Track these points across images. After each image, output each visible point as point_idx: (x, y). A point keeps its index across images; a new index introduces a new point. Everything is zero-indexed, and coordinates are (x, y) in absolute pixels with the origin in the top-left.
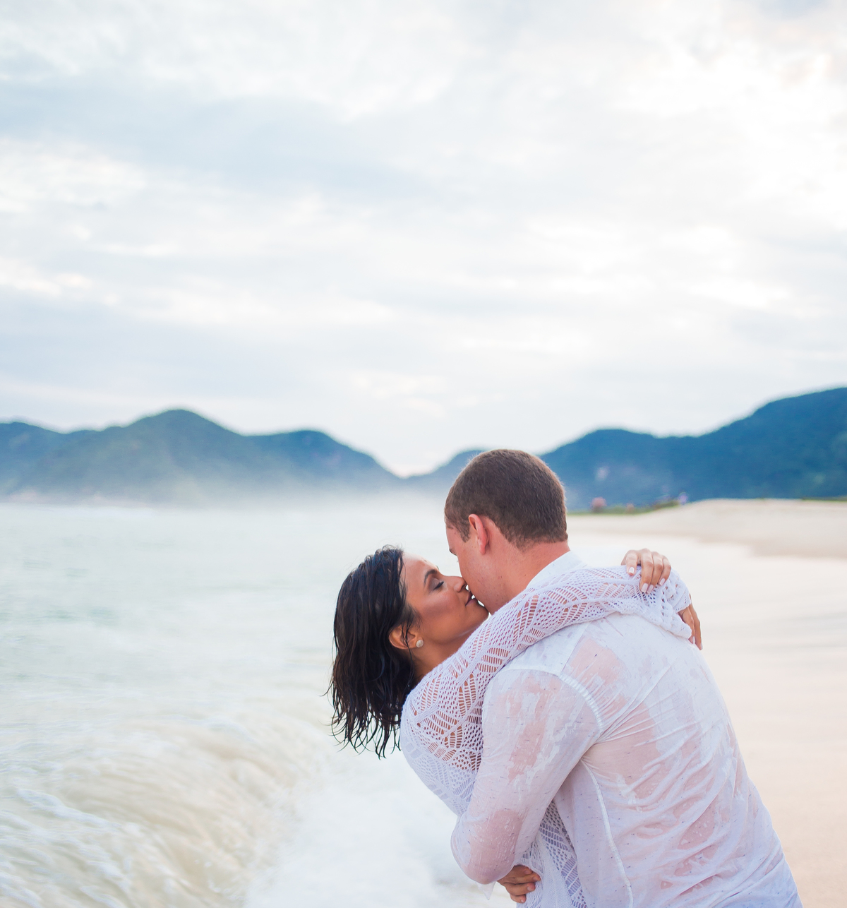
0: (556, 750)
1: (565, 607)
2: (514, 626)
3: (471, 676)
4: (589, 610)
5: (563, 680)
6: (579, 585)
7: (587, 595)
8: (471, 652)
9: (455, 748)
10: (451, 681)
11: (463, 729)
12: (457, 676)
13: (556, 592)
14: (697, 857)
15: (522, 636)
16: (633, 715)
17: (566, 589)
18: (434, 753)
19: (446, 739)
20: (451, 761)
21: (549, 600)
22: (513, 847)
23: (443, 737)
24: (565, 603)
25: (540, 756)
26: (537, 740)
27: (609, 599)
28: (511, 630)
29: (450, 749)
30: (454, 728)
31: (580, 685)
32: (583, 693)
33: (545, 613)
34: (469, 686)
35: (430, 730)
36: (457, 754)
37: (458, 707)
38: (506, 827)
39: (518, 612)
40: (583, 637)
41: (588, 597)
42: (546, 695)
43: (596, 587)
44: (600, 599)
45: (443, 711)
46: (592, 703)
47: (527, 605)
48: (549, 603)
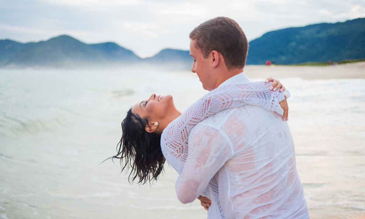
0: (214, 160)
1: (223, 102)
2: (202, 109)
3: (185, 128)
4: (235, 103)
5: (220, 132)
6: (230, 93)
7: (233, 97)
8: (185, 118)
9: (181, 154)
10: (178, 129)
11: (184, 146)
12: (180, 127)
13: (219, 96)
14: (262, 207)
15: (205, 113)
16: (247, 150)
17: (224, 95)
18: (173, 155)
19: (177, 150)
20: (179, 159)
21: (216, 100)
22: (195, 193)
23: (176, 149)
24: (223, 100)
25: (207, 161)
26: (207, 155)
27: (244, 98)
28: (201, 110)
29: (179, 154)
30: (180, 146)
31: (226, 136)
32: (228, 139)
33: (214, 105)
34: (185, 131)
35: (171, 147)
36: (182, 156)
37: (181, 139)
38: (192, 186)
39: (203, 103)
40: (232, 114)
41: (234, 98)
42: (212, 137)
43: (238, 93)
44: (240, 99)
45: (176, 140)
46: (230, 144)
47: (206, 101)
48: (216, 101)
